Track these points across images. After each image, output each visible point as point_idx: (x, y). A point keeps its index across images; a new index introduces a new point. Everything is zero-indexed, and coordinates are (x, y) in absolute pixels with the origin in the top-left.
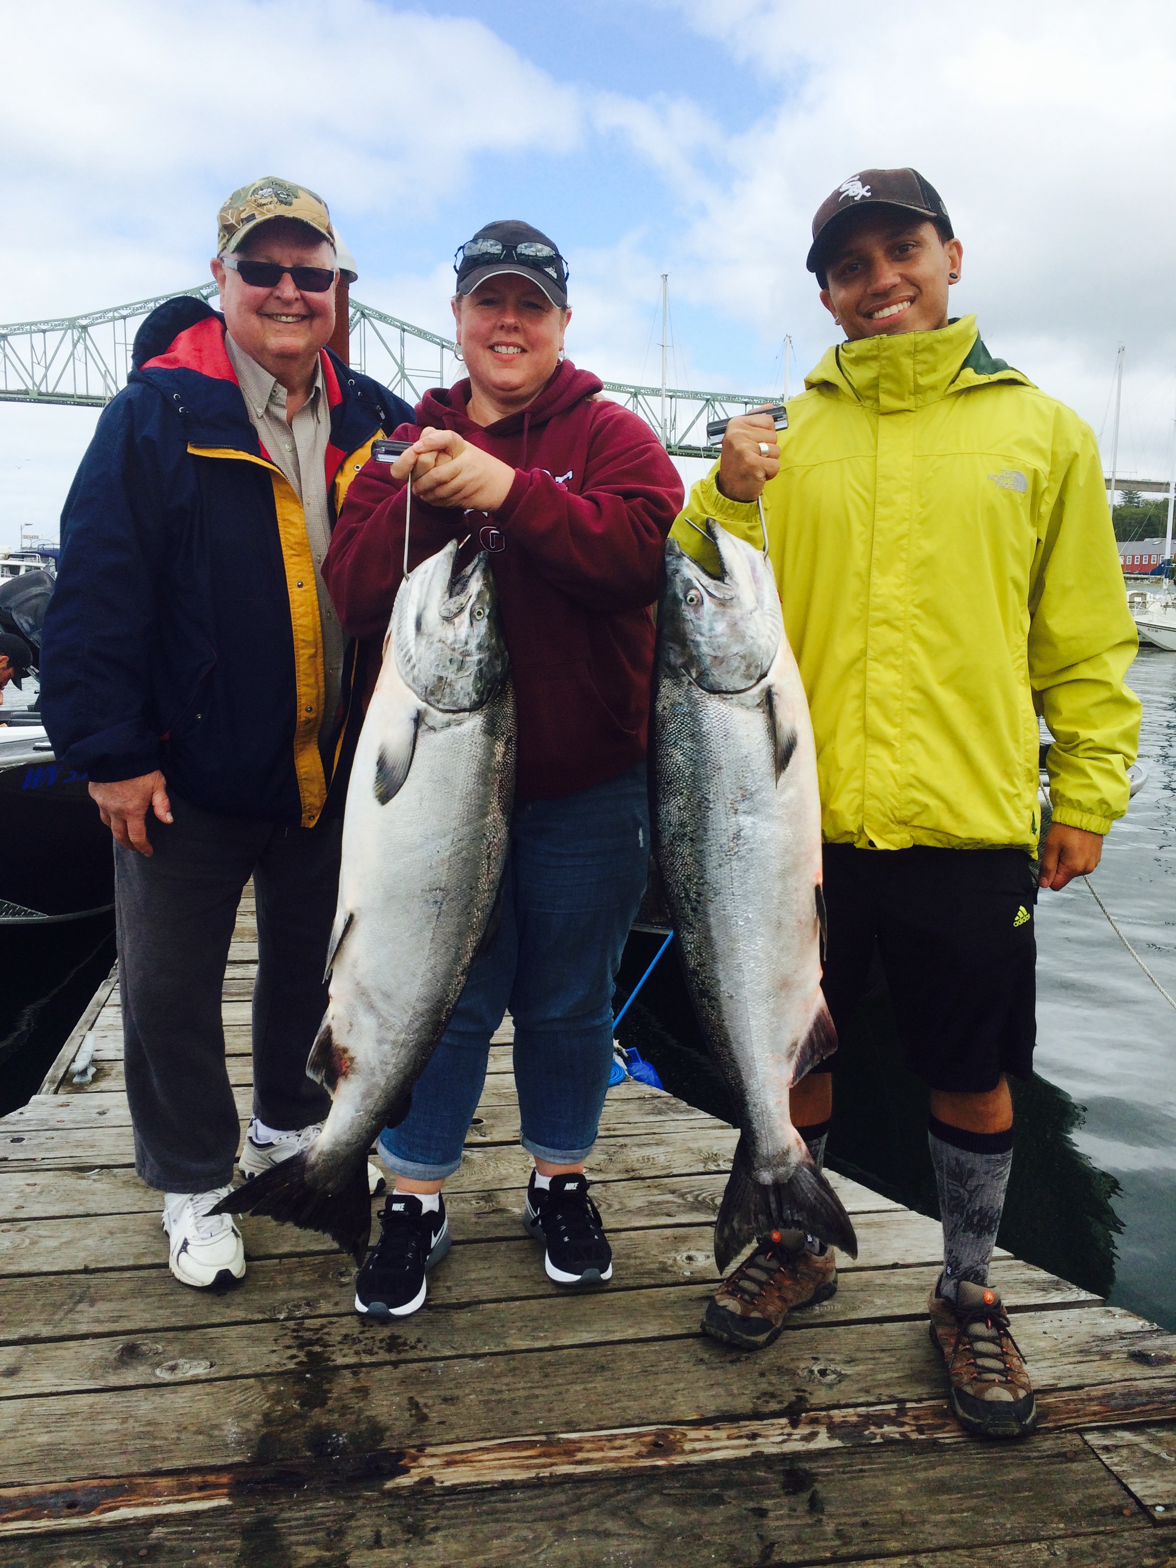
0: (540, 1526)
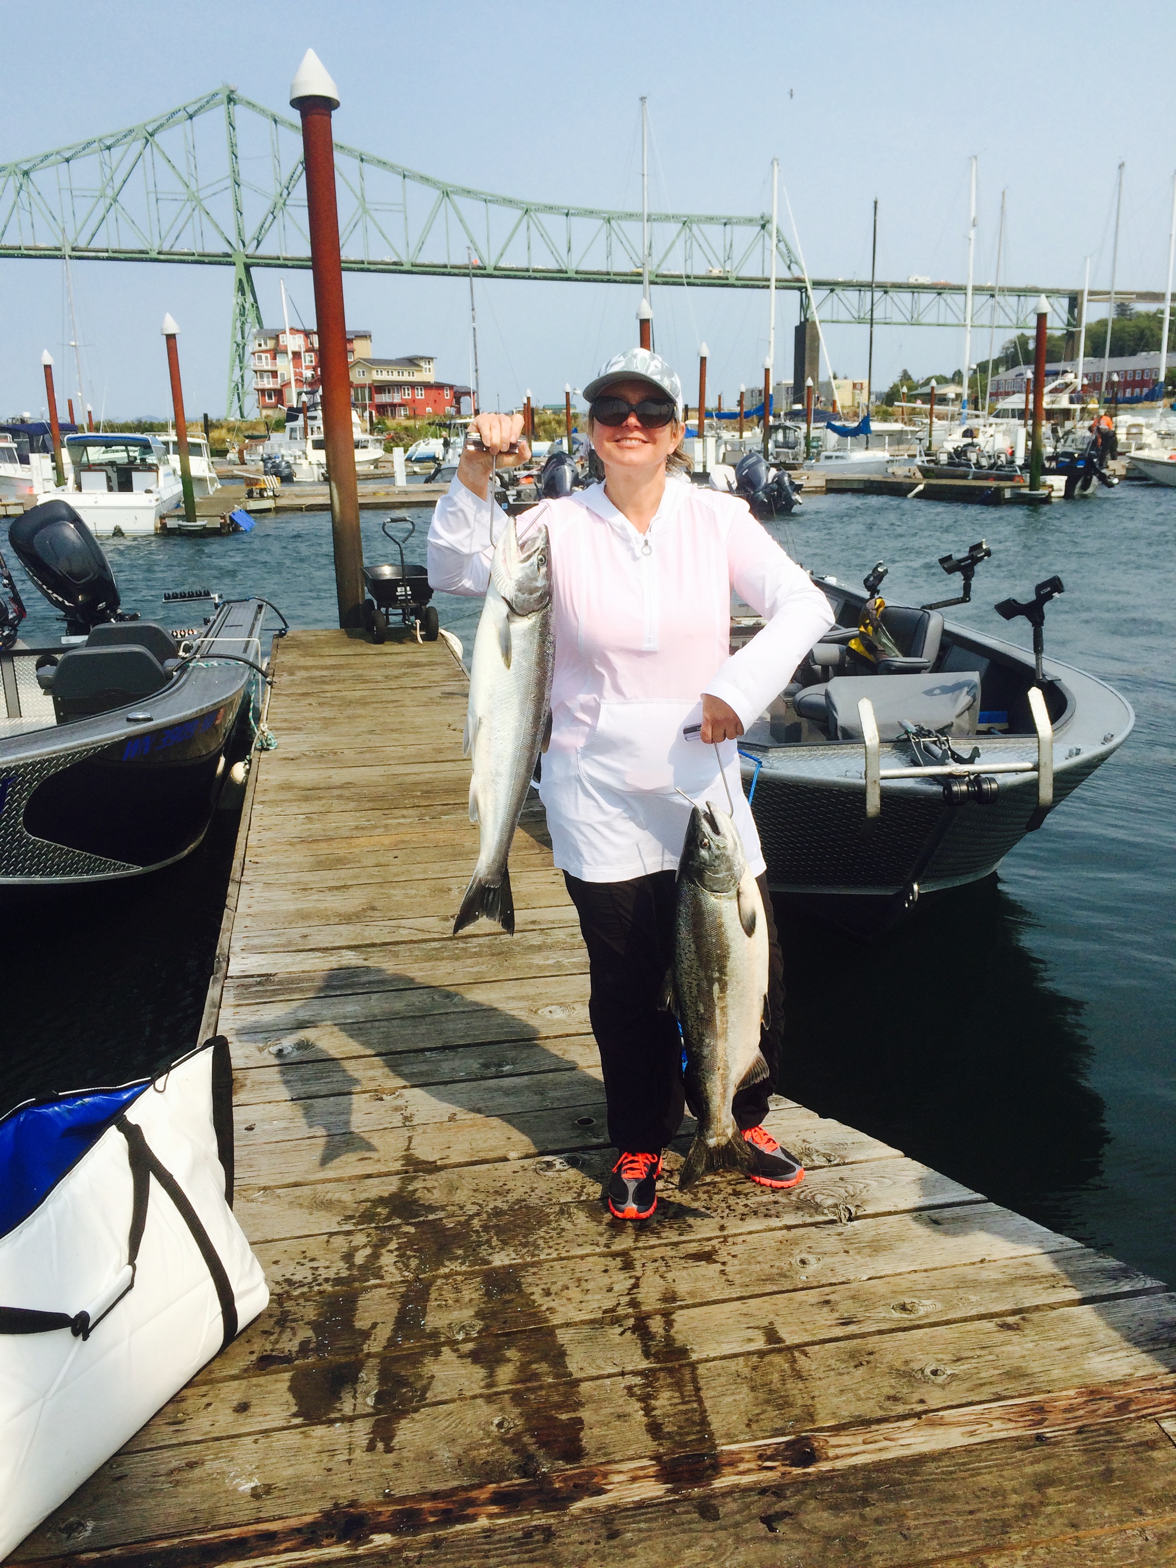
0: (721, 1534)
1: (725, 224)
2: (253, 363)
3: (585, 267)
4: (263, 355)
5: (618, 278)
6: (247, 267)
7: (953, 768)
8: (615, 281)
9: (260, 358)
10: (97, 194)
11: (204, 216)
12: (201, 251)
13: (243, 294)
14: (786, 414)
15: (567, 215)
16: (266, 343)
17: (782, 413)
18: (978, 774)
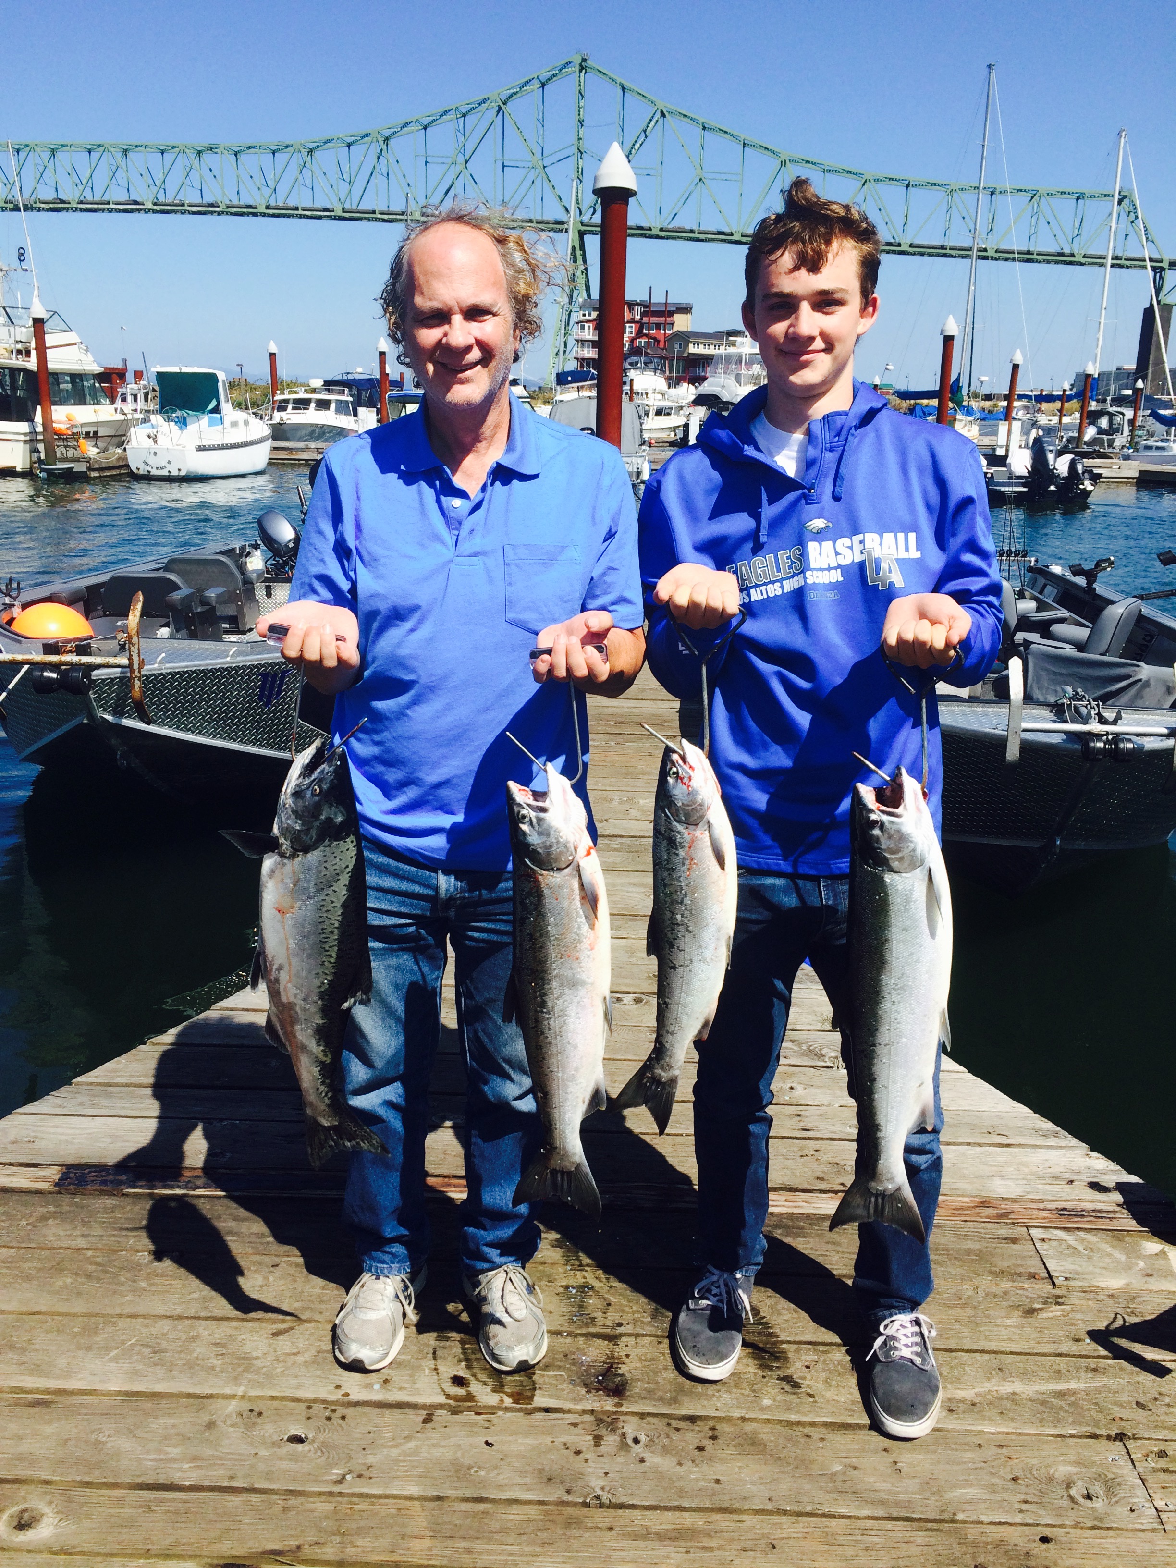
1: (1078, 199)
2: (576, 332)
3: (921, 240)
4: (586, 325)
5: (953, 253)
6: (581, 234)
7: (1095, 727)
8: (951, 256)
9: (583, 328)
10: (449, 161)
11: (546, 182)
12: (540, 218)
13: (575, 261)
14: (1112, 400)
15: (908, 186)
16: (590, 315)
17: (1109, 398)
18: (1118, 734)
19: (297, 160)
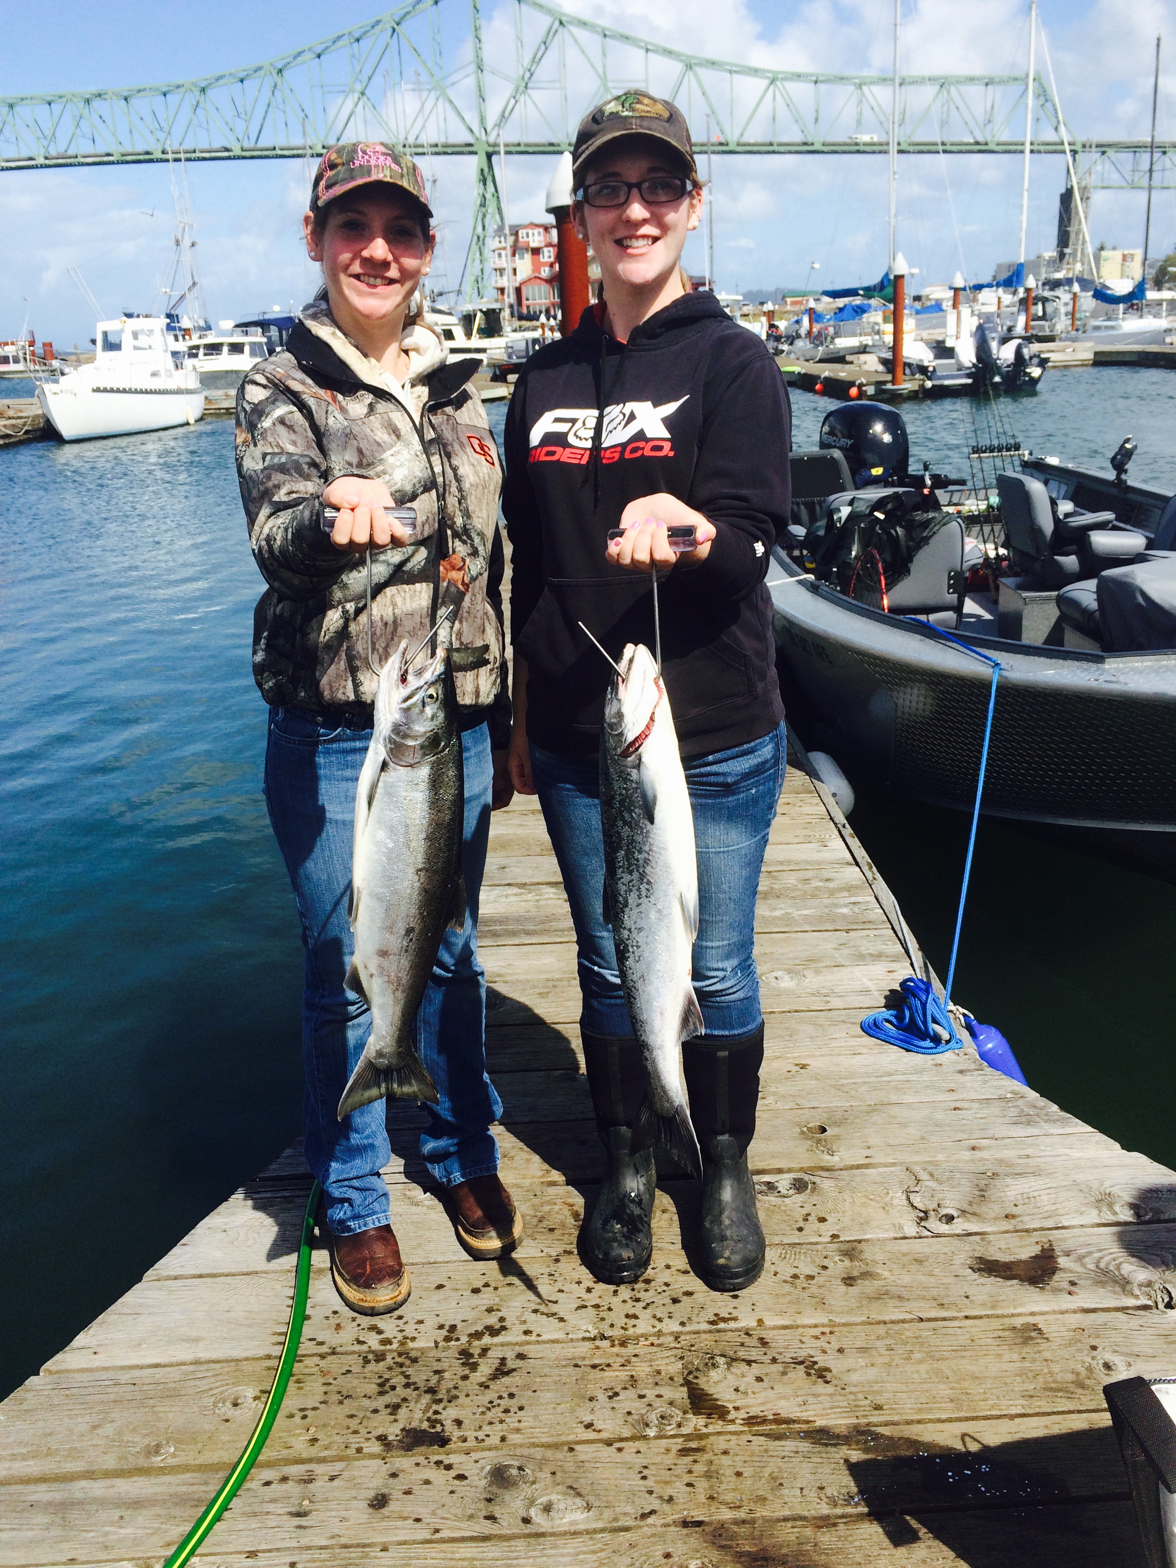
1: (987, 84)
2: (493, 260)
3: (833, 138)
4: (503, 253)
6: (489, 156)
9: (500, 255)
10: (347, 89)
11: (448, 105)
12: (445, 141)
13: (485, 184)
15: (816, 82)
16: (506, 240)
19: (190, 99)
